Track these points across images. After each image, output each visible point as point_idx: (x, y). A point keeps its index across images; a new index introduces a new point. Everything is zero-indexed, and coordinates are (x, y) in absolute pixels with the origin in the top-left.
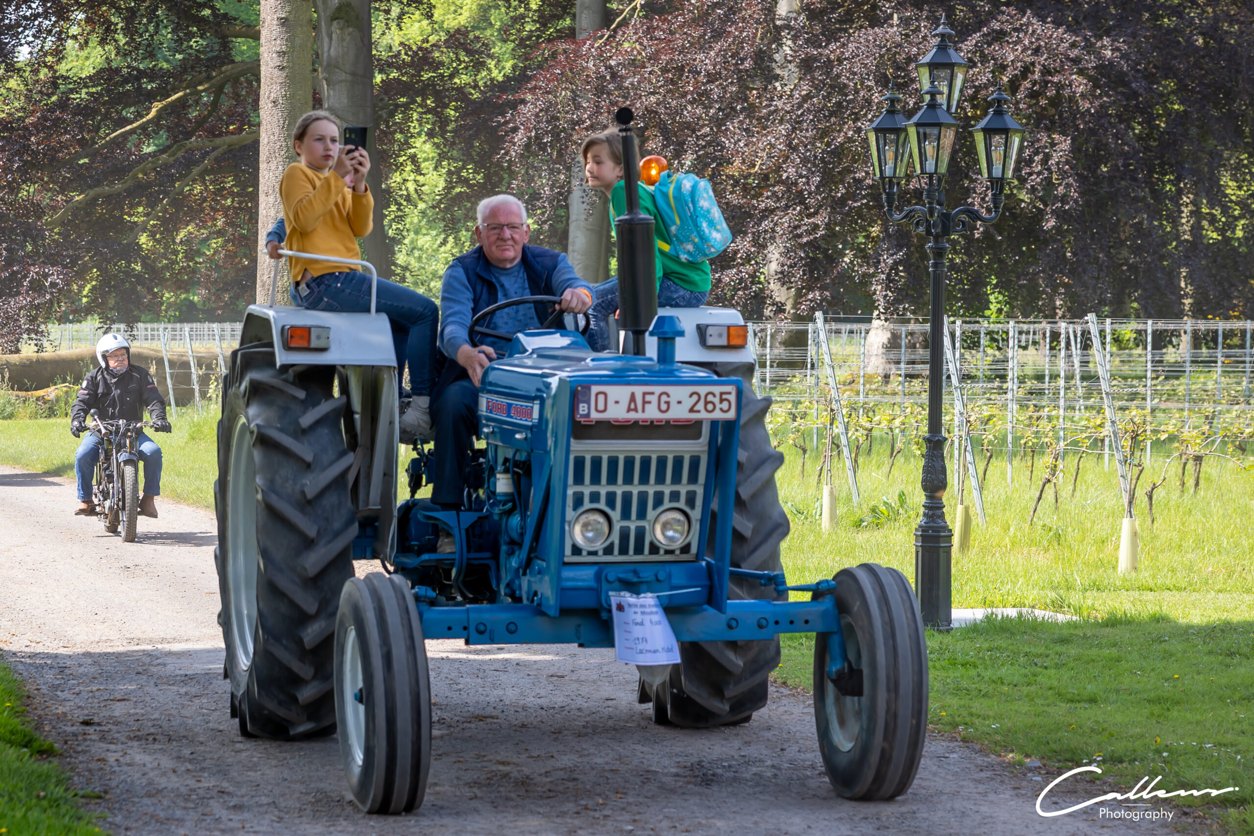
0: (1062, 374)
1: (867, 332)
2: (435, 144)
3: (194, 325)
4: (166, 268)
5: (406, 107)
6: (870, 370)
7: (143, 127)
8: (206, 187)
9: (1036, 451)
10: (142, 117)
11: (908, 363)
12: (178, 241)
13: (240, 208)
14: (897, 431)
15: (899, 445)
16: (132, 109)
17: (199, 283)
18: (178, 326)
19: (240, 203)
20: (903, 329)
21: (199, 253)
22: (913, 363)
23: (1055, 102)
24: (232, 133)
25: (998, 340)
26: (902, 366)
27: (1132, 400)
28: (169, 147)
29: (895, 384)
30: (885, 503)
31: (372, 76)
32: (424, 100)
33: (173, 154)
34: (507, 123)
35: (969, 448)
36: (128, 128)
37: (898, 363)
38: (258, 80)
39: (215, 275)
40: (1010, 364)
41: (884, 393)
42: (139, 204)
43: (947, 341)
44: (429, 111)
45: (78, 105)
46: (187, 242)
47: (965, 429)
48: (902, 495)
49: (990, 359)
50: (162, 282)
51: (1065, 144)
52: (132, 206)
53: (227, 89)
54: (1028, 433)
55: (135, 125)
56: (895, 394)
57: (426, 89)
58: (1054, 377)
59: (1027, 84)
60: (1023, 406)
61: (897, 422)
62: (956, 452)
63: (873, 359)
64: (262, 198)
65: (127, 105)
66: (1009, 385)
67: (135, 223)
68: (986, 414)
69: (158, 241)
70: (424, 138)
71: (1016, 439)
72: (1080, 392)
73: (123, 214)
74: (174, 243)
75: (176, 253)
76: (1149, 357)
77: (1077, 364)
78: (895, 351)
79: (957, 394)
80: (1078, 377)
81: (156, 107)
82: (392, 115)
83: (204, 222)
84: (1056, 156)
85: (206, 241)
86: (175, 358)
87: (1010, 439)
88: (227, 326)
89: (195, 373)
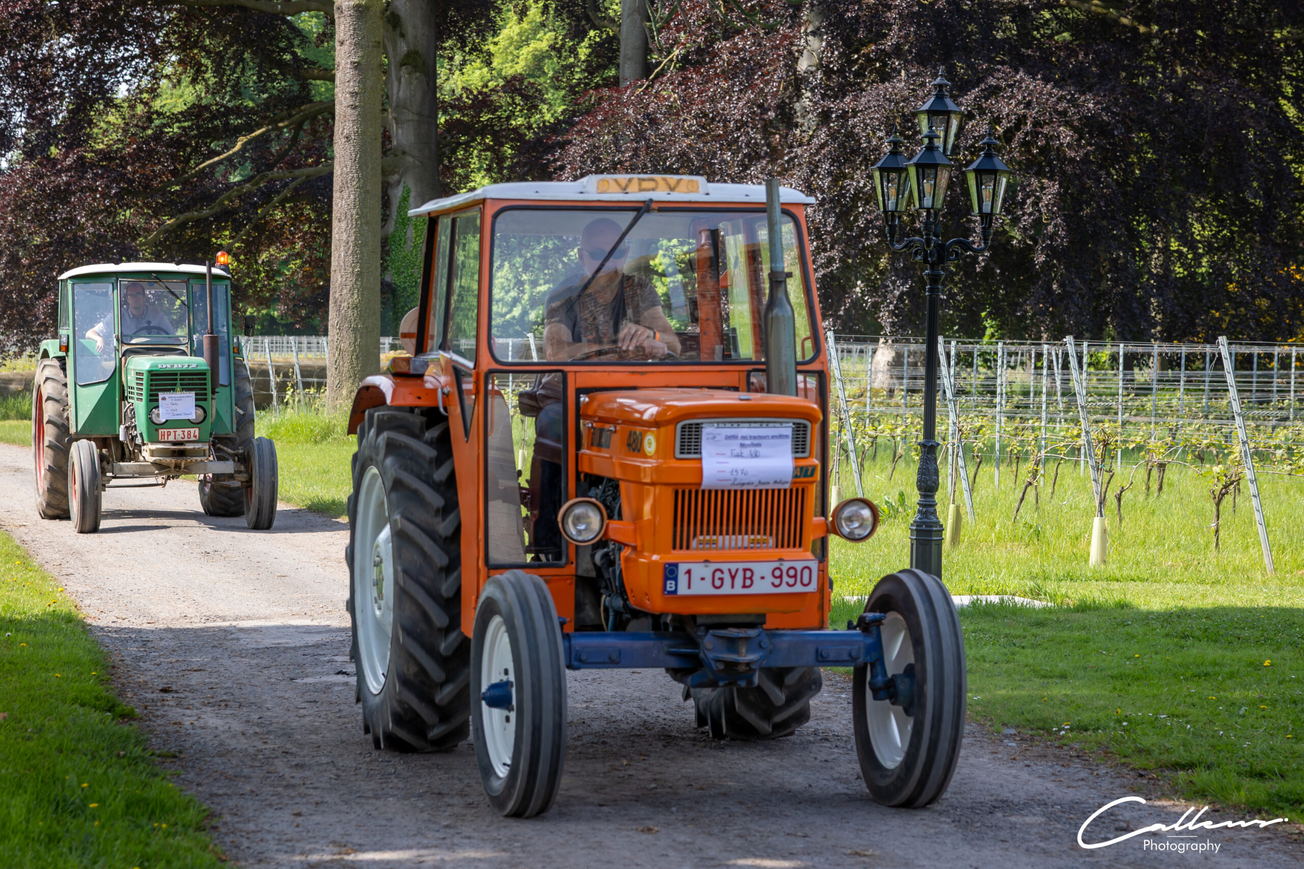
0: (1044, 390)
1: (874, 352)
3: (274, 338)
4: (249, 285)
5: (467, 144)
6: (876, 385)
7: (229, 159)
8: (287, 214)
9: (1020, 458)
10: (228, 150)
11: (910, 378)
12: (260, 261)
13: (316, 233)
14: (898, 439)
15: (900, 451)
16: (222, 143)
17: (278, 300)
18: (260, 338)
19: (316, 228)
20: (905, 349)
21: (279, 273)
22: (915, 378)
23: (1044, 150)
24: (310, 166)
25: (988, 360)
26: (905, 381)
27: (1106, 414)
28: (252, 177)
29: (898, 398)
30: (887, 502)
31: (436, 118)
32: (482, 139)
33: (257, 183)
34: (555, 161)
35: (961, 454)
36: (216, 159)
37: (902, 378)
38: (333, 119)
39: (293, 293)
40: (999, 381)
41: (888, 405)
42: (225, 229)
43: (943, 359)
44: (488, 148)
45: (171, 138)
46: (269, 263)
47: (957, 436)
48: (902, 495)
49: (982, 376)
51: (1053, 188)
52: (220, 229)
53: (306, 126)
54: (1015, 442)
55: (222, 157)
56: (898, 406)
57: (484, 130)
58: (1038, 393)
59: (1020, 135)
60: (1011, 418)
61: (899, 431)
62: (950, 458)
63: (880, 375)
64: (335, 223)
65: (215, 139)
66: (997, 400)
68: (978, 425)
70: (483, 173)
71: (1003, 448)
72: (1061, 407)
73: (211, 236)
74: (256, 262)
75: (258, 272)
76: (1121, 376)
77: (1058, 383)
78: (899, 368)
79: (951, 406)
80: (1059, 394)
81: (241, 141)
82: (454, 152)
83: (284, 245)
84: (1045, 199)
85: (286, 262)
86: (256, 367)
87: (997, 446)
88: (304, 339)
89: (273, 380)
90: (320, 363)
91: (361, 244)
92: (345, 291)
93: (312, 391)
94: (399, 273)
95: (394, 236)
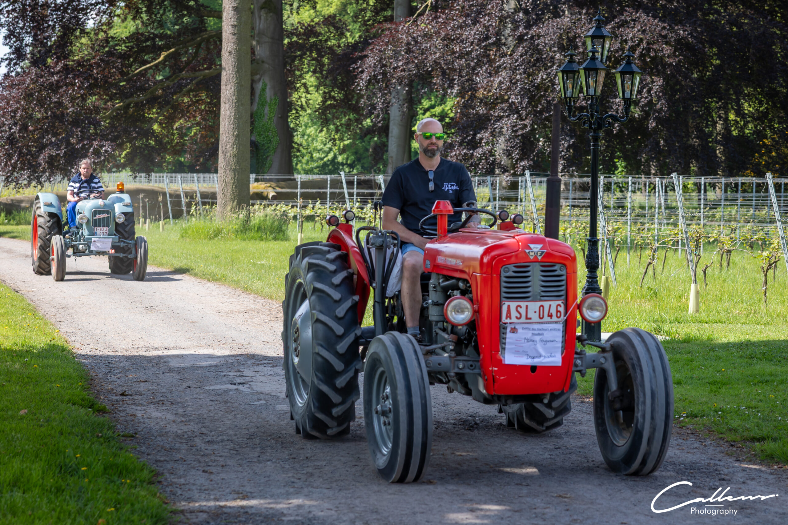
0: (657, 206)
2: (317, 77)
3: (183, 175)
4: (168, 142)
5: (301, 57)
7: (156, 66)
8: (191, 99)
9: (642, 247)
10: (155, 60)
11: (573, 199)
12: (175, 128)
13: (209, 111)
16: (151, 56)
17: (185, 152)
18: (174, 175)
19: (209, 108)
20: (570, 181)
21: (186, 135)
23: (653, 59)
24: (206, 70)
25: (622, 189)
26: (570, 200)
27: (694, 220)
28: (170, 77)
29: (566, 210)
31: (283, 40)
32: (310, 53)
33: (173, 80)
34: (358, 68)
35: (607, 246)
36: (148, 66)
37: (568, 198)
38: (221, 41)
39: (195, 147)
40: (629, 200)
42: (153, 108)
44: (314, 59)
45: (120, 53)
46: (180, 129)
50: (165, 150)
51: (659, 82)
52: (149, 109)
53: (203, 46)
54: (638, 237)
55: (152, 64)
57: (312, 47)
58: (651, 208)
59: (639, 50)
60: (636, 223)
61: (568, 231)
64: (222, 105)
65: (147, 53)
67: (151, 118)
68: (616, 227)
69: (163, 128)
70: (310, 74)
71: (632, 241)
73: (144, 113)
74: (172, 129)
75: (173, 134)
76: (702, 197)
77: (663, 201)
78: (566, 192)
79: (602, 216)
81: (163, 55)
82: (293, 61)
83: (189, 118)
84: (655, 88)
85: (190, 128)
86: (172, 192)
87: (629, 241)
88: (201, 175)
89: (184, 200)
90: (212, 190)
91: (238, 118)
92: (228, 146)
93: (207, 207)
94: (260, 135)
95: (257, 113)
